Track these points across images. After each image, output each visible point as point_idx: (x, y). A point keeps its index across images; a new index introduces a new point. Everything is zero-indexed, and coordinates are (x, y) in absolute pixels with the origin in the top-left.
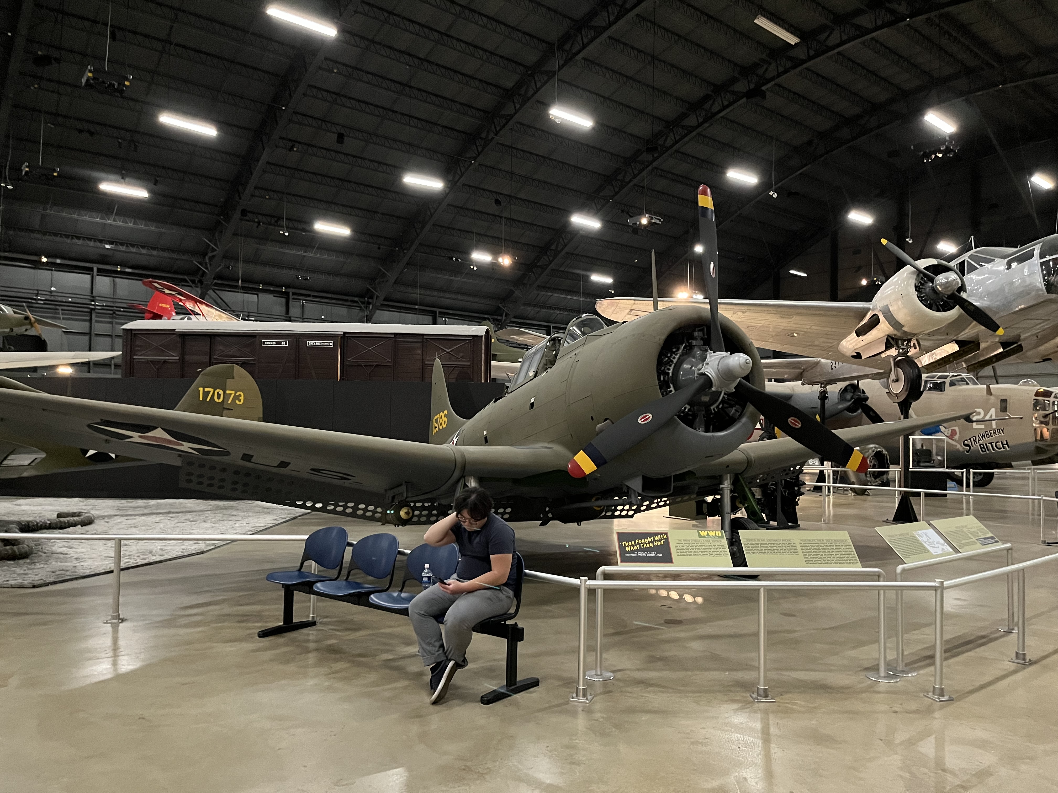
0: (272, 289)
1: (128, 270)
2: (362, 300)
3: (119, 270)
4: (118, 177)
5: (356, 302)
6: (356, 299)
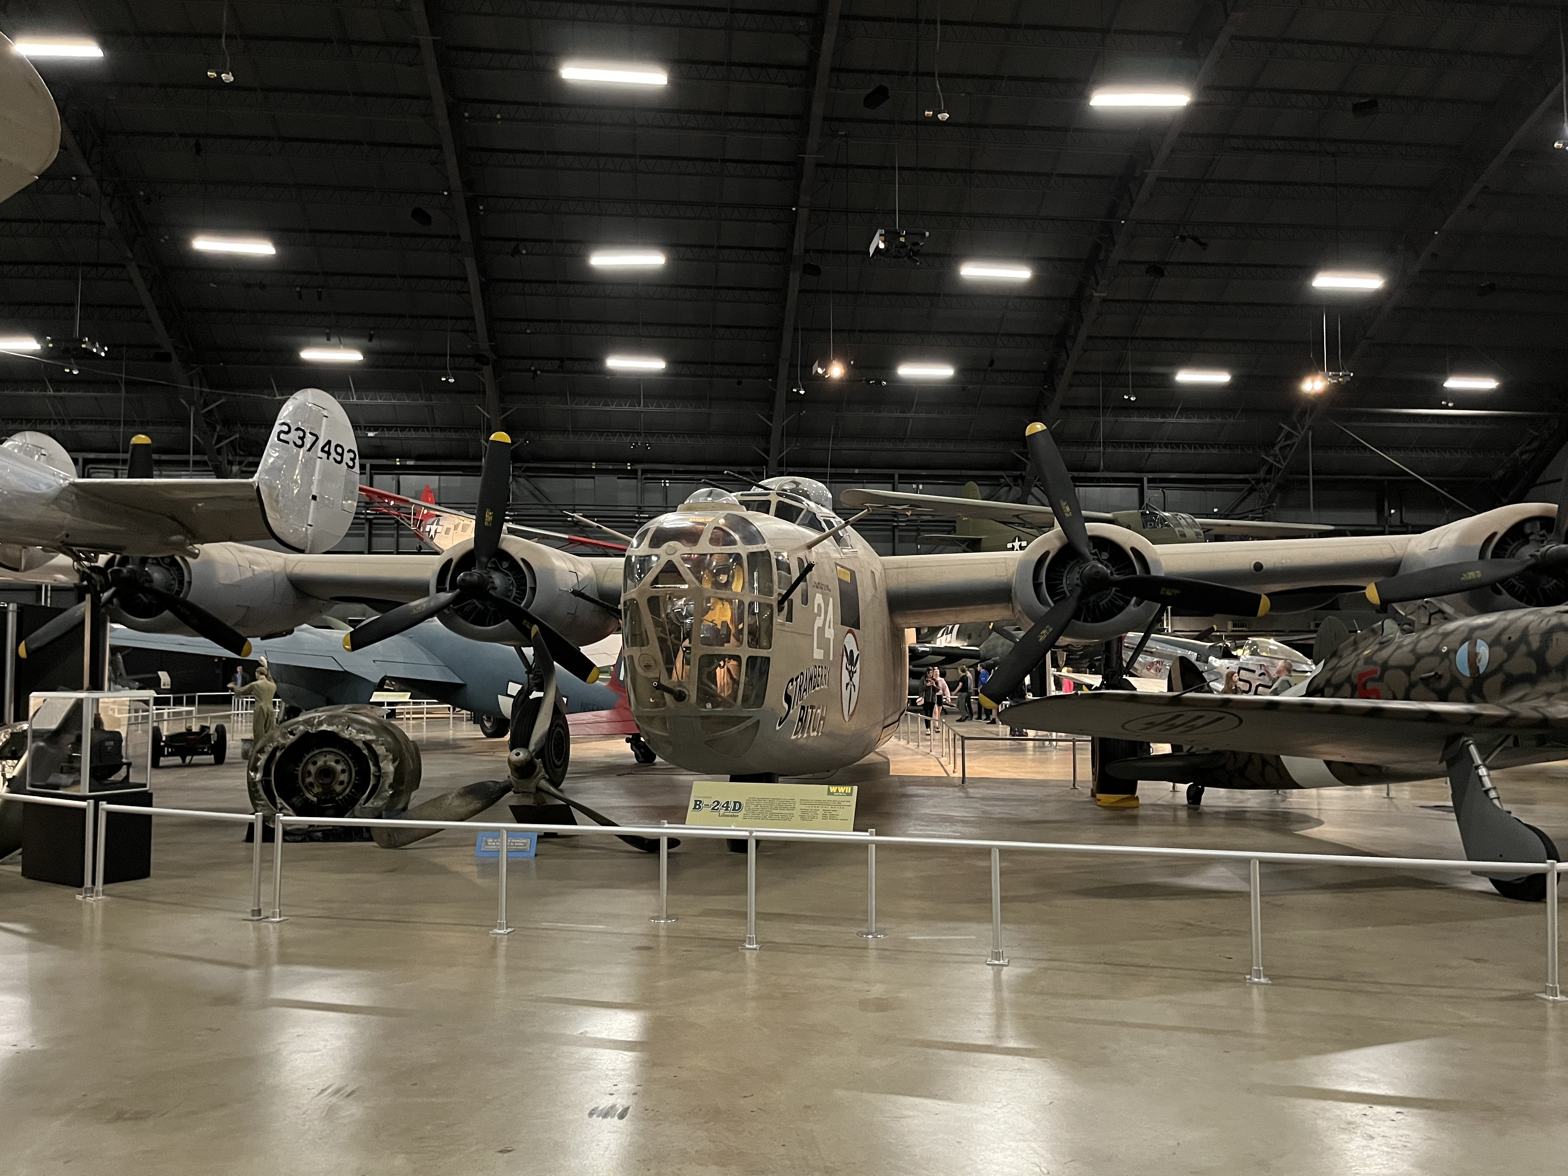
0: (611, 467)
1: (410, 463)
3: (398, 464)
4: (324, 340)
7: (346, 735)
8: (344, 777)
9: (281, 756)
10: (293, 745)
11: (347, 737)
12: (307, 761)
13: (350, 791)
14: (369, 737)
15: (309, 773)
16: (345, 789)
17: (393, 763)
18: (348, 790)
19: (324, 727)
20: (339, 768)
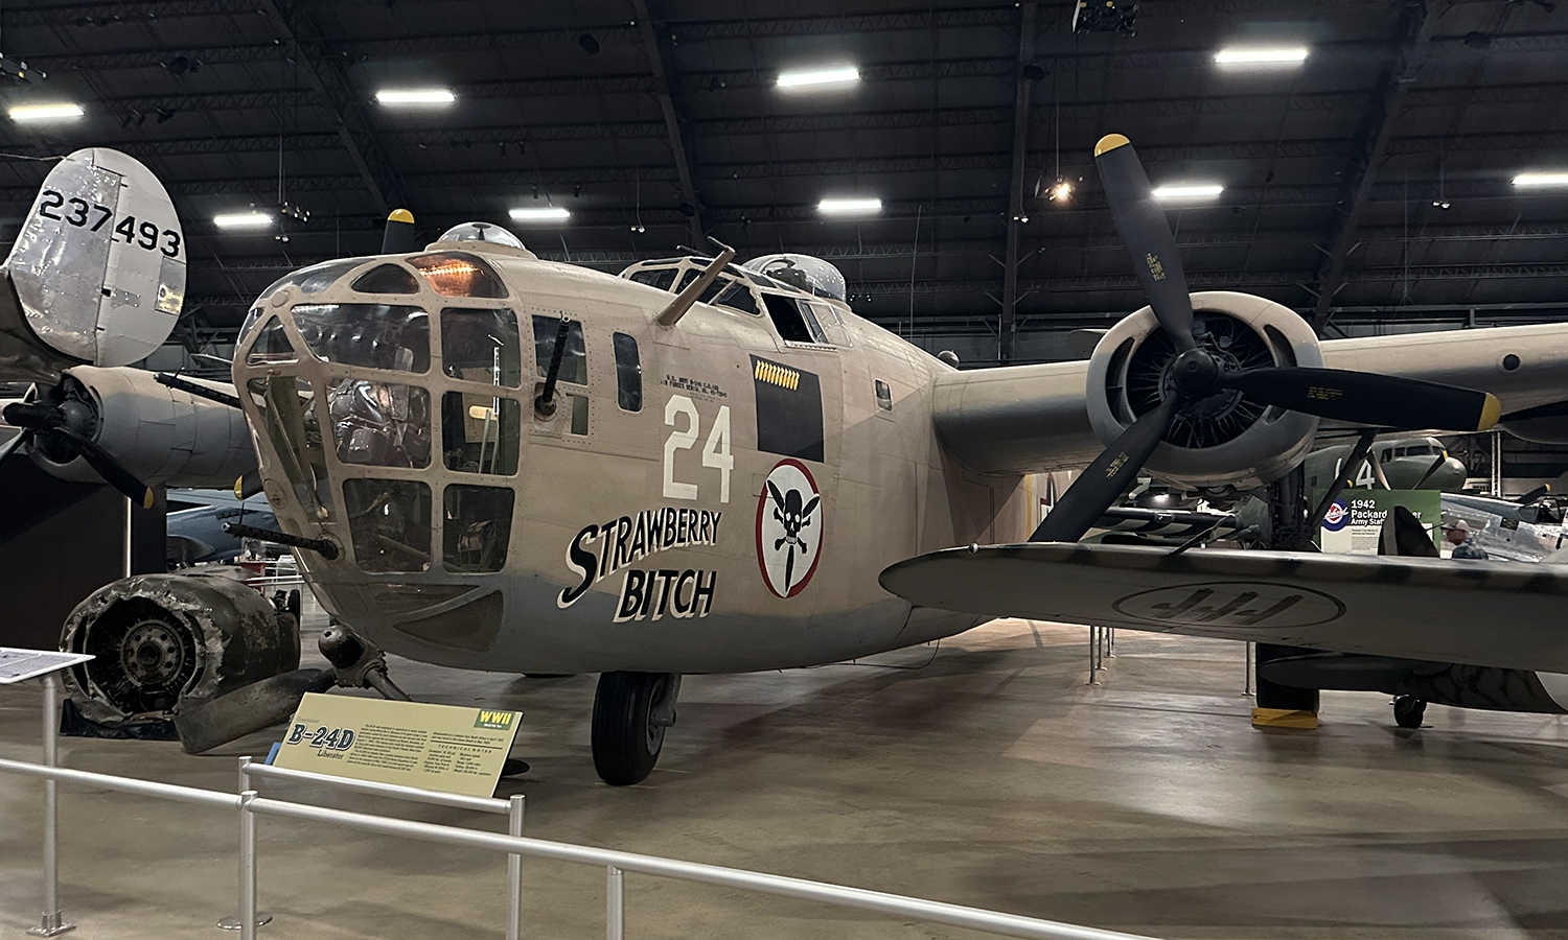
2: (992, 318)
4: (532, 198)
5: (982, 323)
6: (981, 318)
7: (163, 603)
8: (171, 658)
9: (92, 629)
10: (105, 615)
11: (165, 606)
12: (129, 637)
13: (180, 675)
14: (191, 607)
15: (132, 651)
16: (173, 673)
17: (223, 641)
18: (177, 674)
19: (139, 593)
20: (165, 645)
